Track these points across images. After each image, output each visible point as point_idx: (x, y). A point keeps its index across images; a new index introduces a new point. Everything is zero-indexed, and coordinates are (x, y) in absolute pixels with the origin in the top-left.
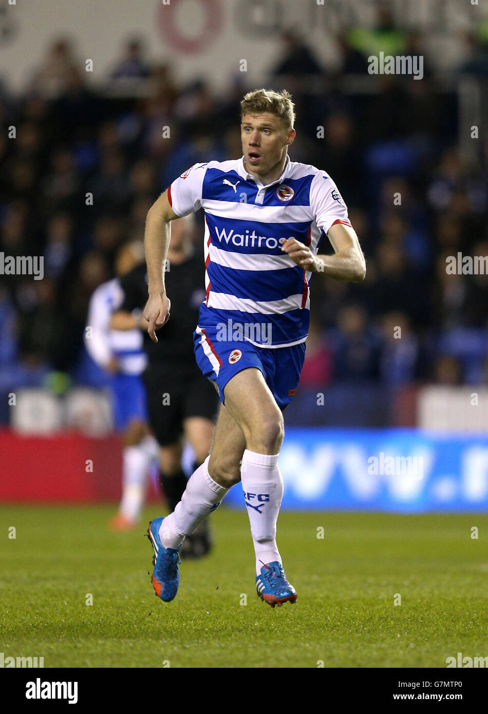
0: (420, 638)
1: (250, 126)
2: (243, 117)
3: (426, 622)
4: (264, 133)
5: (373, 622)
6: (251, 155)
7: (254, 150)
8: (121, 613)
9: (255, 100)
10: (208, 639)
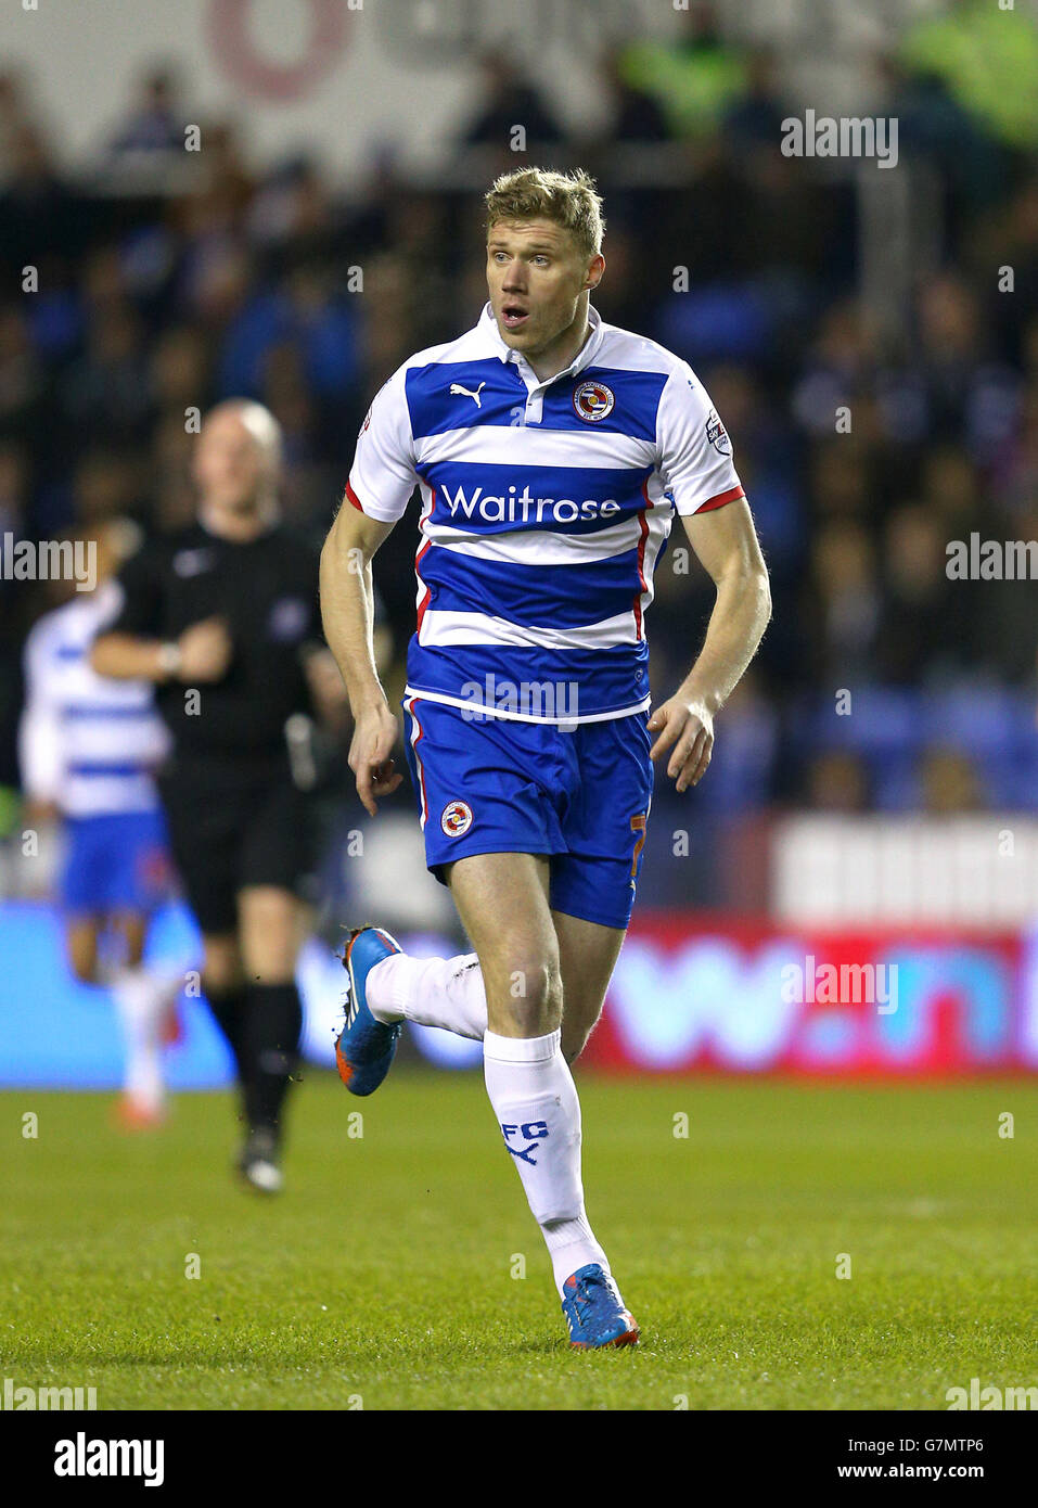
0: (782, 1361)
1: (504, 248)
2: (491, 228)
3: (797, 1327)
4: (535, 263)
5: (681, 1327)
6: (509, 312)
7: (513, 302)
8: (137, 1310)
9: (515, 192)
10: (325, 1364)
